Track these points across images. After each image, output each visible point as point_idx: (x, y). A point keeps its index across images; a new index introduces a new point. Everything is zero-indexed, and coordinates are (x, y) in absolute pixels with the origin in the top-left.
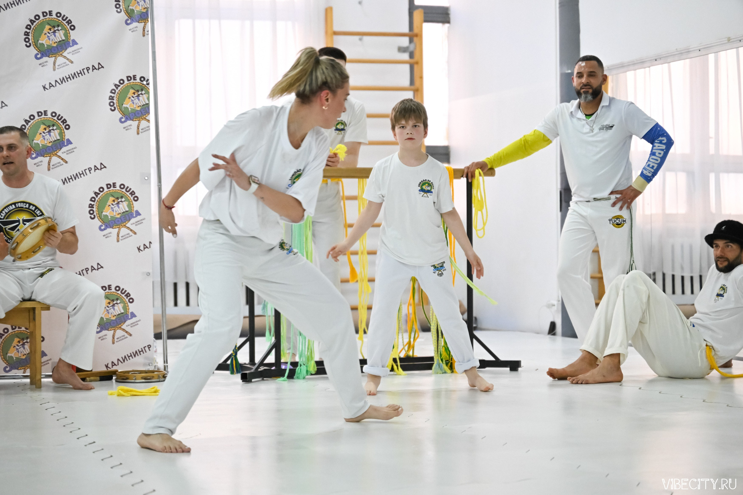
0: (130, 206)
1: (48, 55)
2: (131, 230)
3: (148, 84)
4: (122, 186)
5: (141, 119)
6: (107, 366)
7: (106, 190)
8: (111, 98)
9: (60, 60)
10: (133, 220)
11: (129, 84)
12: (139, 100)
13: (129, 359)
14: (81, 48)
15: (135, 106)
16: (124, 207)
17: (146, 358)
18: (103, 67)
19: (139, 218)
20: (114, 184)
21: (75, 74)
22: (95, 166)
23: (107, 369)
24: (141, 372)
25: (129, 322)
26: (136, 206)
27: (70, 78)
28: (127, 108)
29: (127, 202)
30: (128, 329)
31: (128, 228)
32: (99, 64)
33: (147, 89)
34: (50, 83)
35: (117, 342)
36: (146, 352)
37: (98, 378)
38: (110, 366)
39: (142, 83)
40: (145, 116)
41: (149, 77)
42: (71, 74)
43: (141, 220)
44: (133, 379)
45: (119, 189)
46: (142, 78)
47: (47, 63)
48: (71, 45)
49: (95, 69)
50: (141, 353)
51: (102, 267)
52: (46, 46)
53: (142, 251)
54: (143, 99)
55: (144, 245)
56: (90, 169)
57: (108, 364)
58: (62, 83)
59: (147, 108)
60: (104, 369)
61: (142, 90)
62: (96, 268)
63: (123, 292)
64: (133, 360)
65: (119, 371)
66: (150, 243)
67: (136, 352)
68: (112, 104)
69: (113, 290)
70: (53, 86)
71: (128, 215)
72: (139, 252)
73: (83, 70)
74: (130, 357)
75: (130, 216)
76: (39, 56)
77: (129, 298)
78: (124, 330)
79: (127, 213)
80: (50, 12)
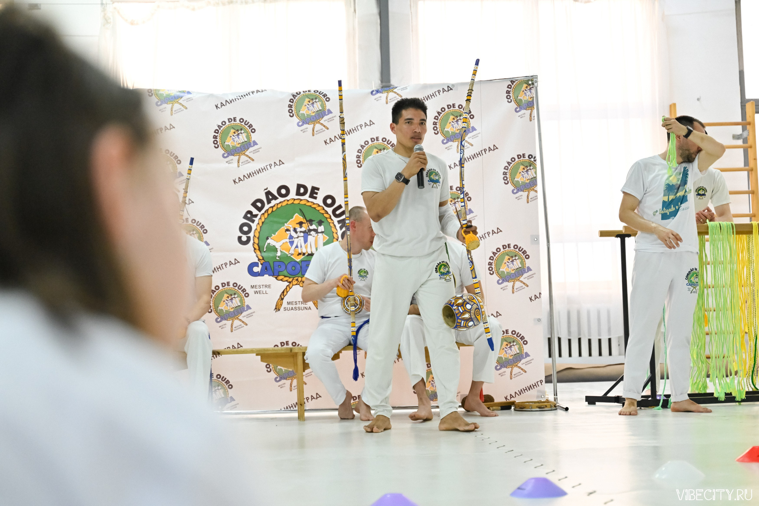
0: (522, 263)
1: (452, 140)
2: (524, 284)
3: (535, 161)
4: (516, 246)
5: (530, 190)
6: (506, 398)
7: (502, 250)
8: (505, 173)
10: (525, 275)
11: (519, 162)
12: (528, 174)
13: (525, 392)
14: (480, 133)
15: (525, 180)
16: (517, 264)
17: (539, 391)
18: (497, 148)
19: (530, 273)
20: (509, 245)
21: (474, 155)
22: (493, 231)
23: (507, 401)
24: (535, 402)
25: (523, 361)
26: (528, 263)
27: (470, 158)
28: (518, 181)
29: (520, 260)
30: (523, 367)
31: (521, 282)
32: (494, 145)
33: (535, 165)
34: (455, 163)
35: (514, 377)
36: (539, 386)
37: (500, 408)
38: (509, 398)
40: (533, 188)
41: (536, 154)
42: (472, 155)
43: (532, 275)
44: (530, 408)
45: (513, 249)
46: (530, 156)
47: (452, 147)
48: (471, 131)
49: (491, 150)
50: (535, 387)
51: (500, 315)
52: (450, 133)
53: (533, 300)
54: (531, 174)
55: (535, 295)
56: (488, 233)
57: (507, 396)
59: (535, 181)
60: (504, 400)
61: (530, 166)
63: (518, 335)
64: (528, 393)
65: (517, 402)
66: (540, 293)
67: (530, 386)
68: (505, 178)
69: (510, 334)
70: (457, 165)
71: (521, 270)
72: (531, 302)
73: (481, 151)
74: (526, 391)
75: (523, 272)
76: (445, 141)
77: (523, 340)
78: (519, 367)
79: (520, 269)
80: (454, 105)
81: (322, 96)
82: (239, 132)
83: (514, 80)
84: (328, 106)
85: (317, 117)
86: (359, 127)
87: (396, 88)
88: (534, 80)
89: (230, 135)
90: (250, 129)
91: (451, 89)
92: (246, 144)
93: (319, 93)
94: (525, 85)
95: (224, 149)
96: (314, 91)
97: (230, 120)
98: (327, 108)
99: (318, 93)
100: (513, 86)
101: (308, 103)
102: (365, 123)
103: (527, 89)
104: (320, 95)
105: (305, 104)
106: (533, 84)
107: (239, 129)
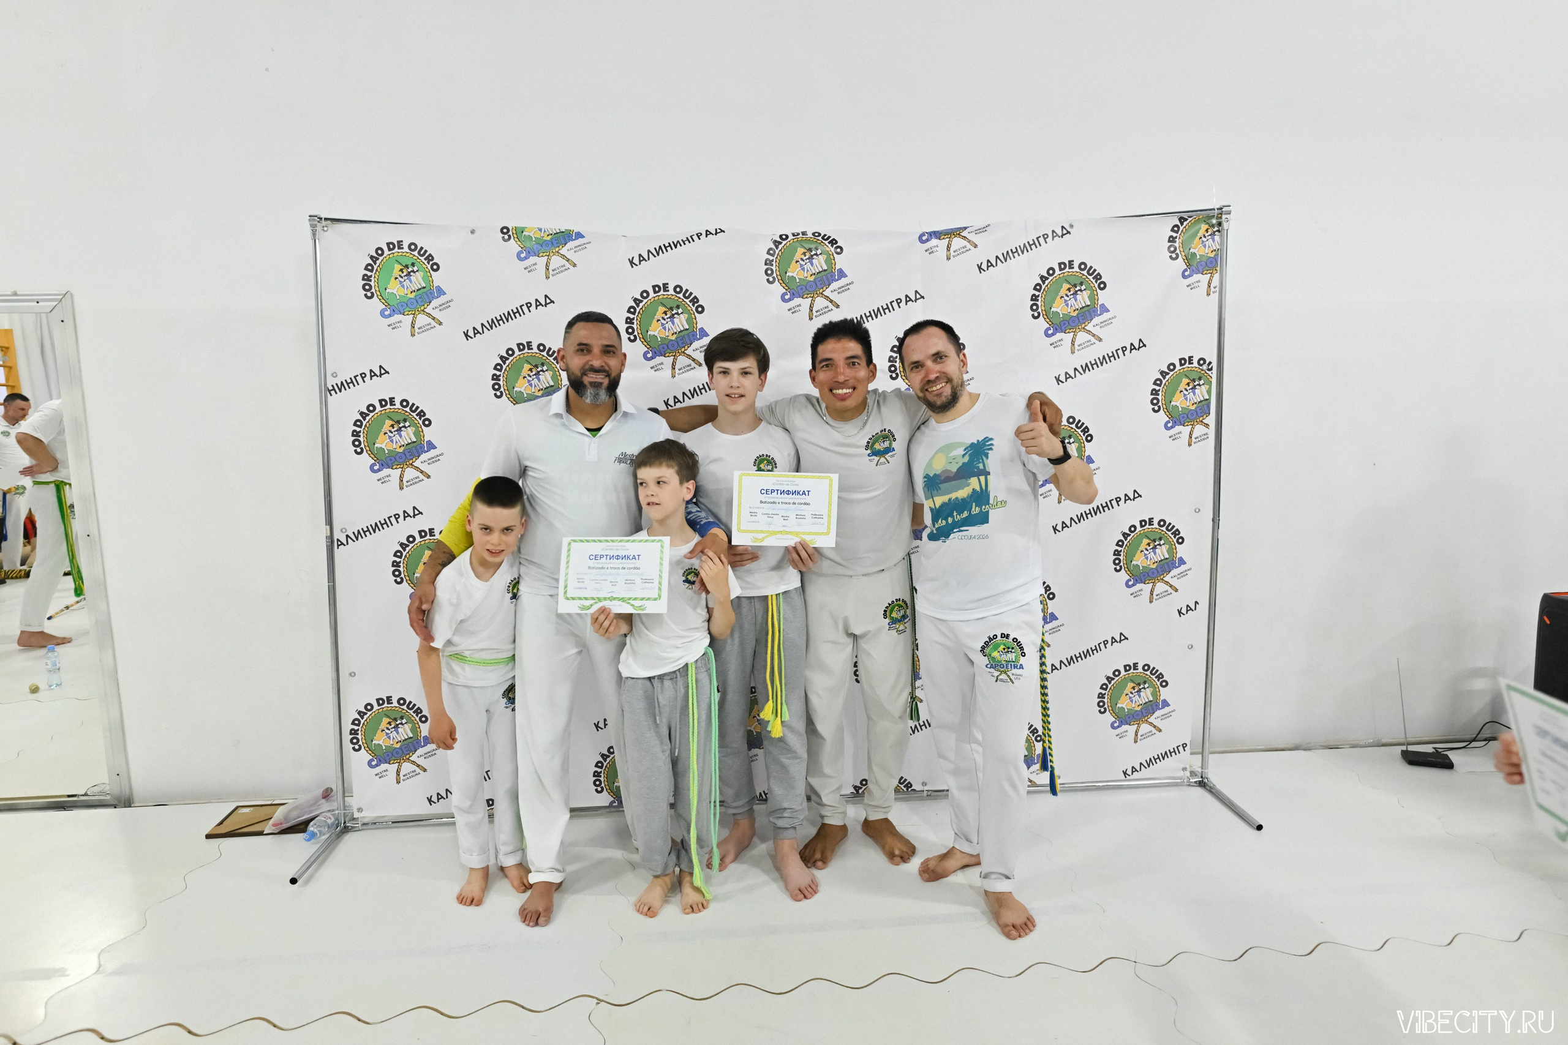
0: (1171, 551)
1: (1064, 330)
2: (1171, 586)
3: (1211, 370)
4: (1162, 523)
5: (1196, 423)
6: (1125, 773)
7: (1139, 528)
8: (1154, 392)
9: (1082, 337)
10: (1174, 572)
11: (1182, 371)
12: (1195, 394)
13: (1157, 763)
14: (1115, 317)
15: (1188, 404)
16: (1162, 552)
17: (1179, 761)
18: (1145, 345)
21: (1104, 357)
22: (1126, 495)
23: (1126, 777)
26: (1181, 551)
27: (1096, 363)
28: (1176, 407)
29: (1168, 546)
31: (1167, 583)
32: (1140, 340)
33: (1208, 377)
34: (1066, 373)
35: (1141, 740)
36: (1179, 752)
38: (1130, 772)
39: (1201, 368)
40: (1201, 419)
41: (1211, 359)
42: (1099, 358)
43: (1186, 571)
45: (1158, 527)
46: (1202, 361)
47: (1061, 342)
48: (1099, 312)
49: (1135, 348)
50: (1173, 754)
51: (1126, 638)
52: (1061, 316)
53: (1184, 614)
54: (1201, 393)
55: (1188, 606)
56: (1118, 500)
57: (1126, 770)
58: (1084, 371)
59: (1205, 406)
60: (1122, 774)
61: (1200, 379)
62: (1118, 640)
63: (1153, 672)
64: (1160, 764)
67: (1166, 753)
68: (1155, 401)
69: (1140, 670)
70: (1071, 377)
71: (1167, 564)
72: (1180, 616)
73: (1116, 351)
74: (1158, 761)
75: (1171, 566)
76: (1050, 332)
77: (1161, 680)
78: (1151, 724)
79: (1167, 561)
80: (1071, 262)
81: (828, 244)
82: (675, 311)
83: (1185, 216)
84: (840, 262)
85: (818, 284)
86: (895, 304)
87: (965, 228)
88: (1224, 217)
89: (656, 317)
90: (693, 305)
91: (1068, 232)
92: (688, 335)
93: (823, 238)
94: (1204, 227)
95: (646, 344)
96: (814, 234)
97: (657, 289)
98: (838, 267)
99: (820, 238)
100: (1181, 228)
101: (803, 256)
102: (907, 296)
103: (1206, 235)
104: (824, 241)
105: (795, 258)
106: (1220, 224)
107: (675, 306)
